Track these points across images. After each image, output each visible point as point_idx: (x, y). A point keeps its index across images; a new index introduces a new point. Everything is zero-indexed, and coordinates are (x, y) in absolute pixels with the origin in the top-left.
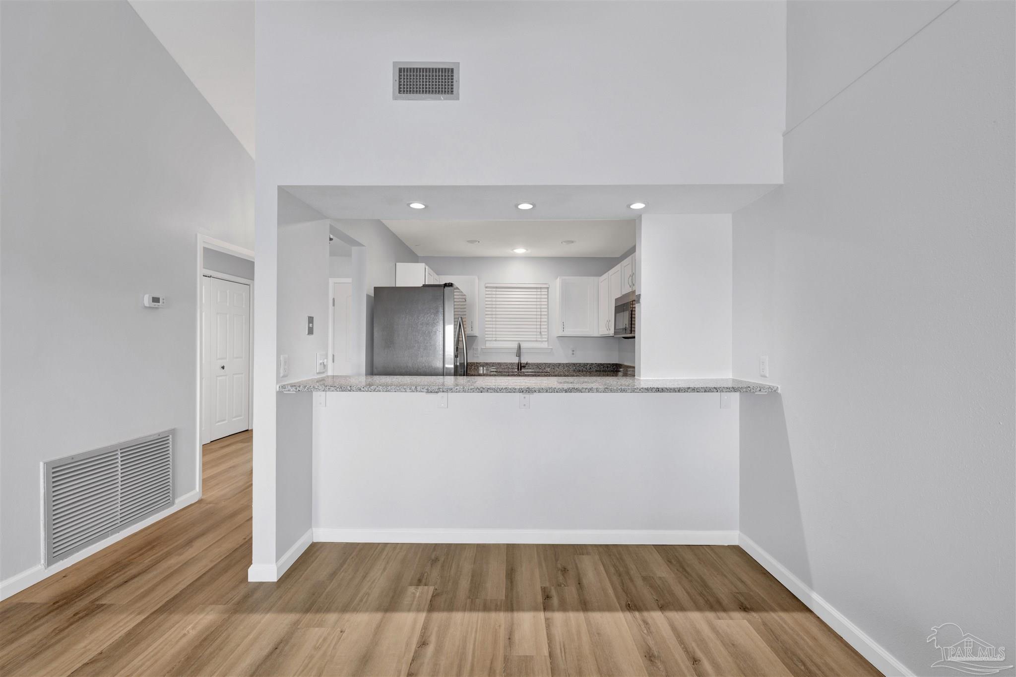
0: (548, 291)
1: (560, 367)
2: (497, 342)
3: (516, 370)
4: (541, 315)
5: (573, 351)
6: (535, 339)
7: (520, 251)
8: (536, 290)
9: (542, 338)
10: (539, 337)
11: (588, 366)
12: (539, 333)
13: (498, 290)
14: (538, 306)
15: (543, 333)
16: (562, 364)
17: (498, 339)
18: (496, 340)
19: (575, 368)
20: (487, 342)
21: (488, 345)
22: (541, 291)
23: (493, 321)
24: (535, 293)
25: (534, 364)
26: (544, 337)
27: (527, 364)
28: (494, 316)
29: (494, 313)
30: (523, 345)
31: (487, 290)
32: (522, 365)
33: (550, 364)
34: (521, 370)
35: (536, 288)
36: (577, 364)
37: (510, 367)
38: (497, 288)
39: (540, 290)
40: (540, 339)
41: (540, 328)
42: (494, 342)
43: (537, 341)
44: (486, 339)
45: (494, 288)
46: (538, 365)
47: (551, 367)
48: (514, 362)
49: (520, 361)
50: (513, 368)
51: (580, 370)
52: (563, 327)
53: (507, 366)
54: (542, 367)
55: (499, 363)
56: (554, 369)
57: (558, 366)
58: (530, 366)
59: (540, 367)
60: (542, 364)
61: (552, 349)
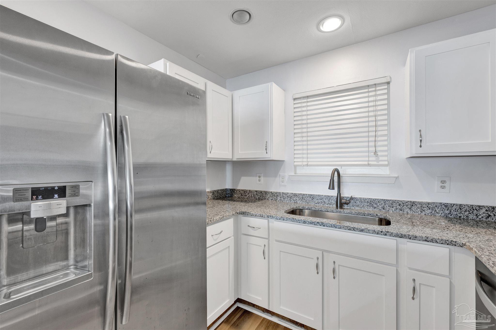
0: (388, 89)
1: (414, 208)
2: (308, 167)
3: (335, 206)
4: (376, 126)
5: (443, 182)
6: (366, 163)
8: (367, 90)
9: (378, 161)
10: (374, 159)
12: (373, 154)
13: (308, 100)
14: (371, 114)
15: (379, 154)
16: (420, 203)
17: (309, 163)
18: (307, 165)
19: (447, 212)
20: (298, 168)
21: (300, 171)
22: (376, 91)
23: (303, 141)
25: (365, 199)
26: (381, 158)
27: (352, 198)
28: (305, 135)
29: (305, 130)
31: (295, 102)
32: (343, 201)
33: (394, 201)
34: (341, 207)
35: (368, 87)
36: (452, 205)
37: (326, 201)
38: (308, 97)
39: (374, 89)
40: (375, 163)
41: (375, 147)
42: (306, 167)
43: (369, 165)
44: (295, 163)
45: (304, 98)
46: (371, 201)
47: (395, 208)
48: (332, 195)
49: (340, 194)
50: (330, 203)
51: (460, 217)
52: (421, 141)
53: (322, 201)
54: (378, 204)
55: (312, 195)
56: (401, 210)
57: (409, 206)
58: (358, 203)
59: (375, 206)
60: (379, 201)
61: (397, 178)
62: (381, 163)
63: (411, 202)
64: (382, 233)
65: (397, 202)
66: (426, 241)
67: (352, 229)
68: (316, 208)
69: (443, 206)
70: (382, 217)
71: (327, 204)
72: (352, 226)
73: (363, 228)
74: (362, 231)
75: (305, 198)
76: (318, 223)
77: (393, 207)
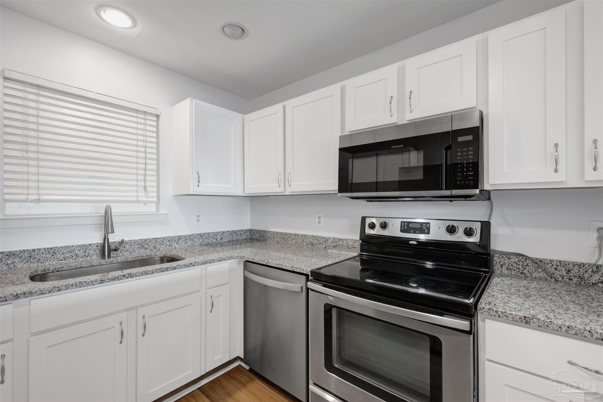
0: (157, 121)
1: (180, 242)
3: (97, 257)
4: (146, 158)
5: (198, 216)
6: (135, 199)
8: (136, 115)
9: (147, 197)
10: (142, 194)
11: (219, 235)
12: (142, 189)
13: (41, 92)
15: (149, 189)
16: (185, 237)
17: (43, 197)
18: (38, 201)
19: (201, 240)
20: (9, 204)
22: (145, 119)
24: (135, 120)
25: (135, 242)
26: (150, 194)
27: (122, 243)
28: (32, 148)
29: (32, 141)
30: (116, 210)
31: (7, 84)
32: (113, 247)
33: (164, 239)
34: (109, 256)
35: (136, 111)
36: (204, 234)
37: (81, 253)
38: (38, 86)
40: (144, 199)
41: (145, 181)
43: (138, 201)
44: (7, 197)
45: (31, 84)
46: (142, 242)
47: (165, 245)
48: (89, 243)
49: (108, 239)
50: (86, 254)
51: (208, 243)
52: (199, 181)
53: (72, 254)
54: (150, 244)
55: (51, 249)
56: (170, 246)
57: (177, 241)
58: (127, 246)
59: (146, 246)
60: (150, 240)
61: (166, 214)
62: (150, 199)
63: (178, 236)
64: (192, 265)
65: (166, 238)
68: (72, 265)
69: (199, 237)
71: (82, 258)
72: (165, 267)
73: (175, 265)
74: (175, 268)
75: (37, 257)
76: (123, 276)
77: (163, 245)
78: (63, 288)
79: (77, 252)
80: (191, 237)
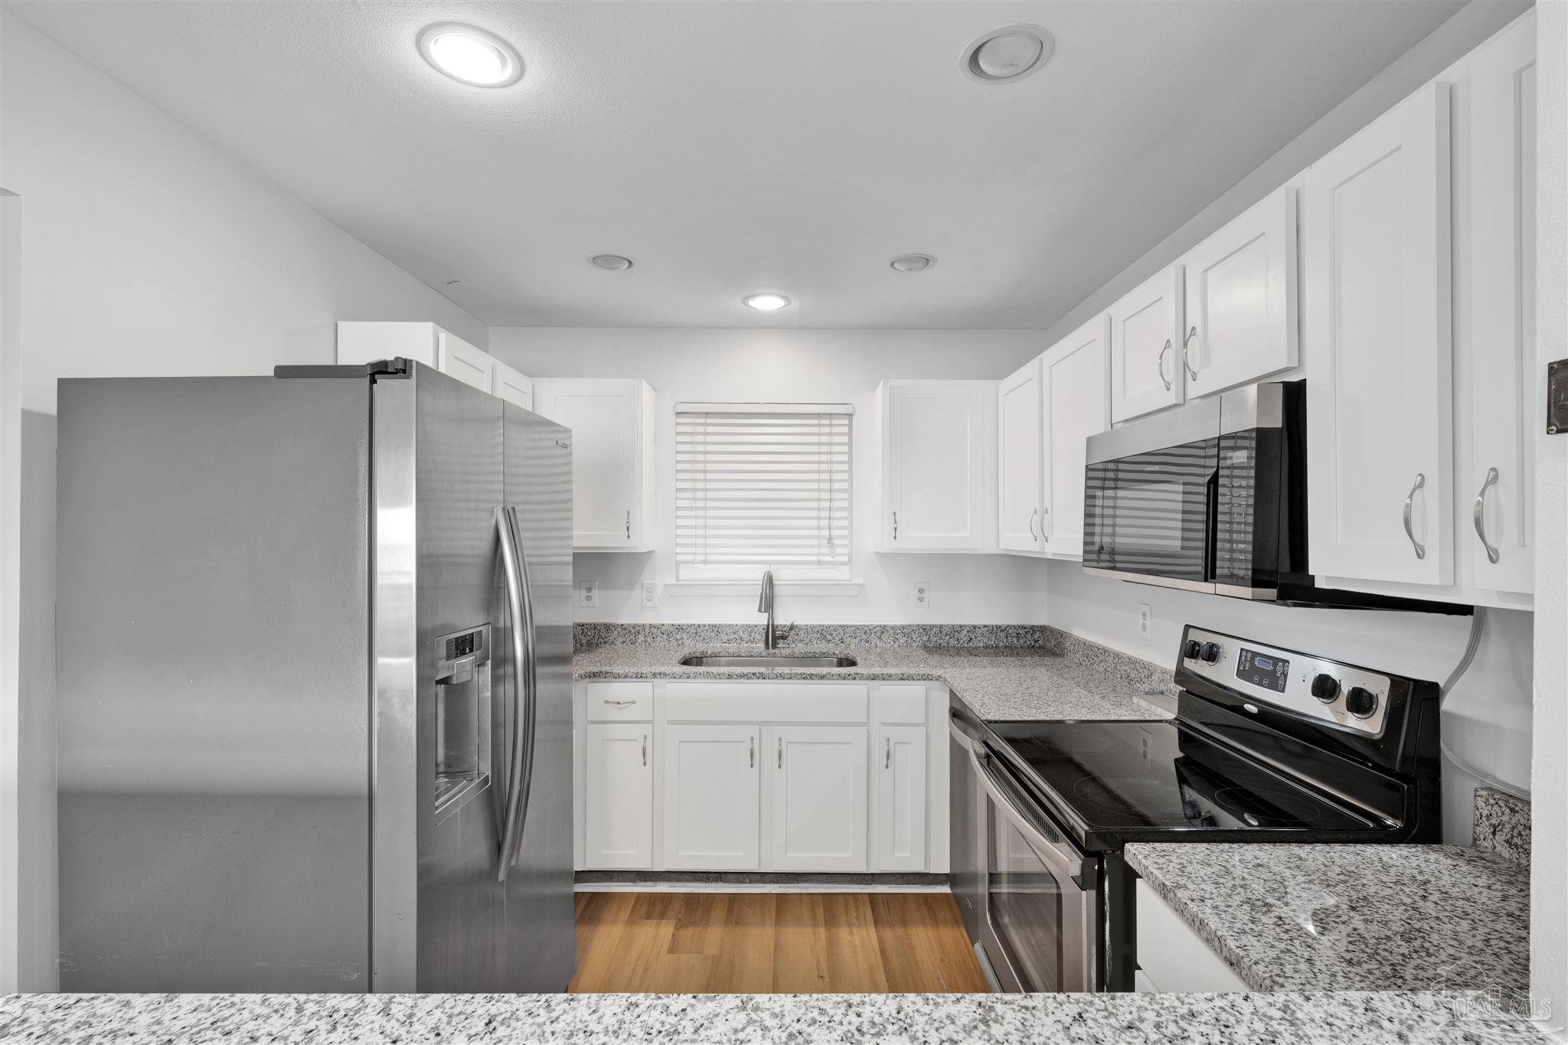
0: (850, 426)
1: (885, 637)
2: (708, 566)
3: (762, 645)
4: (831, 491)
5: (921, 591)
6: (815, 558)
7: (768, 303)
8: (816, 422)
9: (833, 555)
10: (826, 551)
11: (965, 632)
12: (826, 541)
13: (709, 421)
14: (824, 467)
15: (836, 542)
16: (893, 628)
17: (710, 558)
18: (705, 562)
19: (926, 638)
20: (682, 565)
21: (685, 573)
22: (830, 425)
23: (696, 508)
24: (816, 430)
25: (813, 627)
26: (838, 551)
27: (792, 627)
28: (701, 495)
29: (700, 485)
30: (782, 575)
31: (679, 420)
32: (778, 633)
33: (857, 628)
34: (774, 646)
35: (819, 416)
36: (932, 627)
37: (745, 636)
38: (707, 414)
39: (827, 422)
40: (829, 559)
41: (830, 528)
42: (702, 566)
43: (819, 562)
44: (679, 558)
45: (699, 414)
46: (822, 630)
47: (858, 638)
48: (755, 623)
49: (773, 620)
50: (752, 639)
51: (940, 644)
52: (896, 529)
53: (736, 636)
54: (834, 635)
55: (715, 626)
56: (867, 642)
57: (878, 634)
58: (802, 634)
59: (829, 637)
60: (836, 628)
61: (862, 585)
62: (838, 559)
63: (880, 626)
64: (851, 677)
65: (861, 627)
66: (902, 679)
67: (809, 677)
68: (730, 651)
69: (921, 631)
70: (842, 656)
71: (747, 643)
72: (808, 673)
73: (824, 673)
74: (823, 677)
75: (703, 634)
76: (754, 674)
77: (856, 638)
78: (692, 675)
79: (741, 635)
80: (906, 631)
